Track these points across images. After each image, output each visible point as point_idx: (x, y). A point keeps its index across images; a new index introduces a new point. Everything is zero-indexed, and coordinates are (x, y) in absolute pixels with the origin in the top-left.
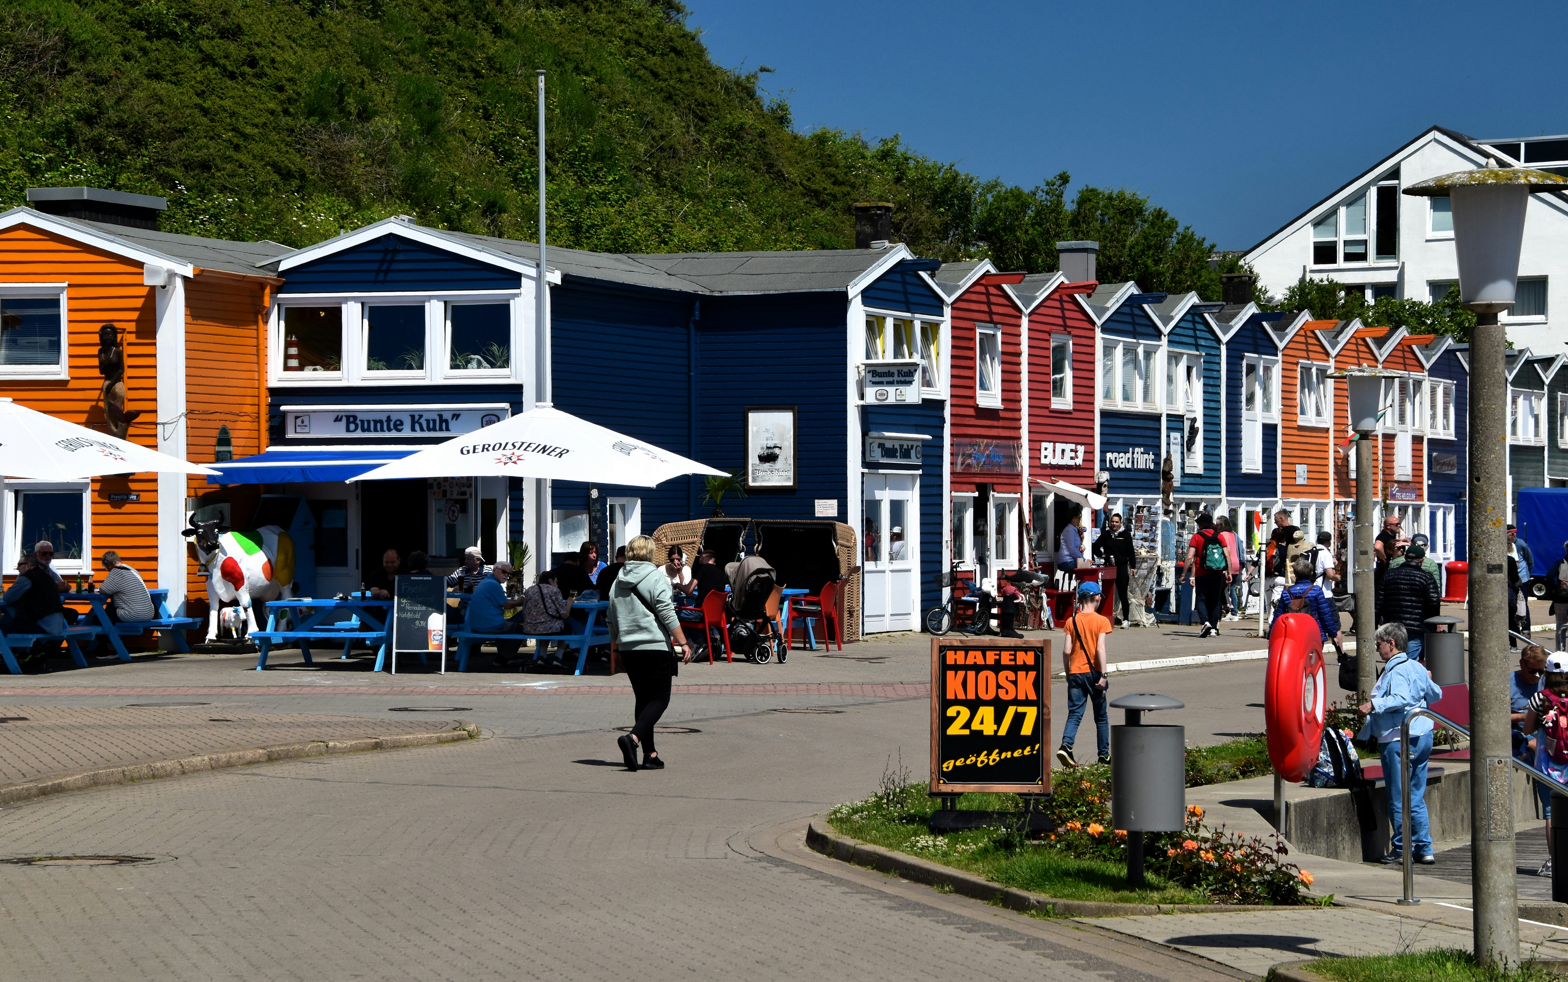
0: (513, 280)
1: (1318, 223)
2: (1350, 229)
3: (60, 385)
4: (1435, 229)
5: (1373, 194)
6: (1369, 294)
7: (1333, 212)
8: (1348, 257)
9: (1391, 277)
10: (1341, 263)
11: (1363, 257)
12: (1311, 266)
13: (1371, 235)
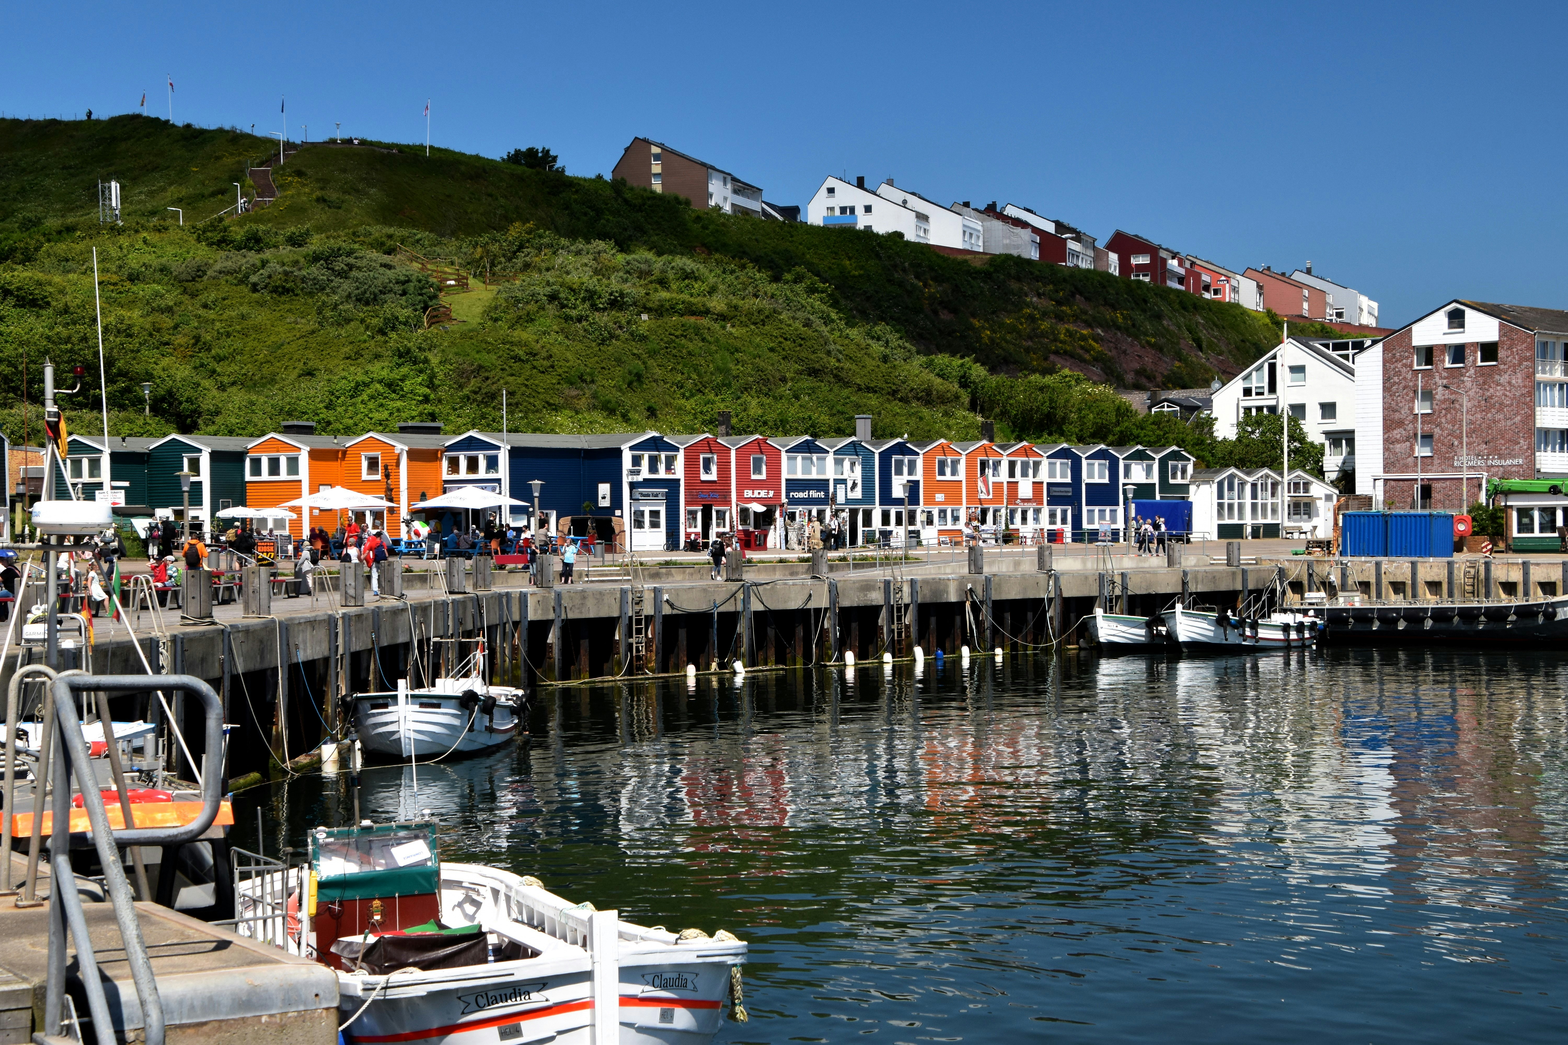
0: (498, 448)
1: (1245, 379)
2: (1258, 381)
3: (378, 481)
4: (1292, 381)
5: (1266, 366)
6: (1265, 410)
7: (1250, 374)
8: (1257, 394)
9: (1272, 403)
10: (1254, 396)
11: (1262, 394)
12: (1242, 397)
13: (1265, 383)
